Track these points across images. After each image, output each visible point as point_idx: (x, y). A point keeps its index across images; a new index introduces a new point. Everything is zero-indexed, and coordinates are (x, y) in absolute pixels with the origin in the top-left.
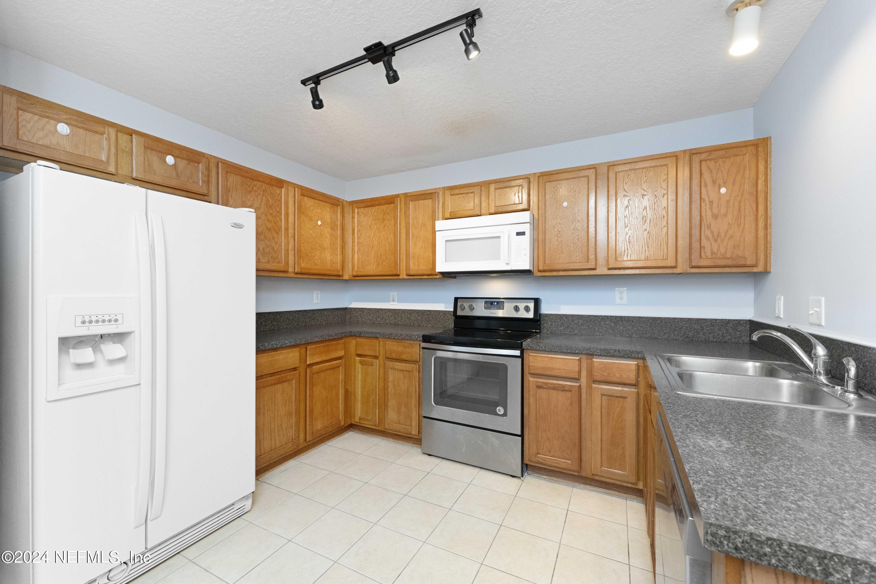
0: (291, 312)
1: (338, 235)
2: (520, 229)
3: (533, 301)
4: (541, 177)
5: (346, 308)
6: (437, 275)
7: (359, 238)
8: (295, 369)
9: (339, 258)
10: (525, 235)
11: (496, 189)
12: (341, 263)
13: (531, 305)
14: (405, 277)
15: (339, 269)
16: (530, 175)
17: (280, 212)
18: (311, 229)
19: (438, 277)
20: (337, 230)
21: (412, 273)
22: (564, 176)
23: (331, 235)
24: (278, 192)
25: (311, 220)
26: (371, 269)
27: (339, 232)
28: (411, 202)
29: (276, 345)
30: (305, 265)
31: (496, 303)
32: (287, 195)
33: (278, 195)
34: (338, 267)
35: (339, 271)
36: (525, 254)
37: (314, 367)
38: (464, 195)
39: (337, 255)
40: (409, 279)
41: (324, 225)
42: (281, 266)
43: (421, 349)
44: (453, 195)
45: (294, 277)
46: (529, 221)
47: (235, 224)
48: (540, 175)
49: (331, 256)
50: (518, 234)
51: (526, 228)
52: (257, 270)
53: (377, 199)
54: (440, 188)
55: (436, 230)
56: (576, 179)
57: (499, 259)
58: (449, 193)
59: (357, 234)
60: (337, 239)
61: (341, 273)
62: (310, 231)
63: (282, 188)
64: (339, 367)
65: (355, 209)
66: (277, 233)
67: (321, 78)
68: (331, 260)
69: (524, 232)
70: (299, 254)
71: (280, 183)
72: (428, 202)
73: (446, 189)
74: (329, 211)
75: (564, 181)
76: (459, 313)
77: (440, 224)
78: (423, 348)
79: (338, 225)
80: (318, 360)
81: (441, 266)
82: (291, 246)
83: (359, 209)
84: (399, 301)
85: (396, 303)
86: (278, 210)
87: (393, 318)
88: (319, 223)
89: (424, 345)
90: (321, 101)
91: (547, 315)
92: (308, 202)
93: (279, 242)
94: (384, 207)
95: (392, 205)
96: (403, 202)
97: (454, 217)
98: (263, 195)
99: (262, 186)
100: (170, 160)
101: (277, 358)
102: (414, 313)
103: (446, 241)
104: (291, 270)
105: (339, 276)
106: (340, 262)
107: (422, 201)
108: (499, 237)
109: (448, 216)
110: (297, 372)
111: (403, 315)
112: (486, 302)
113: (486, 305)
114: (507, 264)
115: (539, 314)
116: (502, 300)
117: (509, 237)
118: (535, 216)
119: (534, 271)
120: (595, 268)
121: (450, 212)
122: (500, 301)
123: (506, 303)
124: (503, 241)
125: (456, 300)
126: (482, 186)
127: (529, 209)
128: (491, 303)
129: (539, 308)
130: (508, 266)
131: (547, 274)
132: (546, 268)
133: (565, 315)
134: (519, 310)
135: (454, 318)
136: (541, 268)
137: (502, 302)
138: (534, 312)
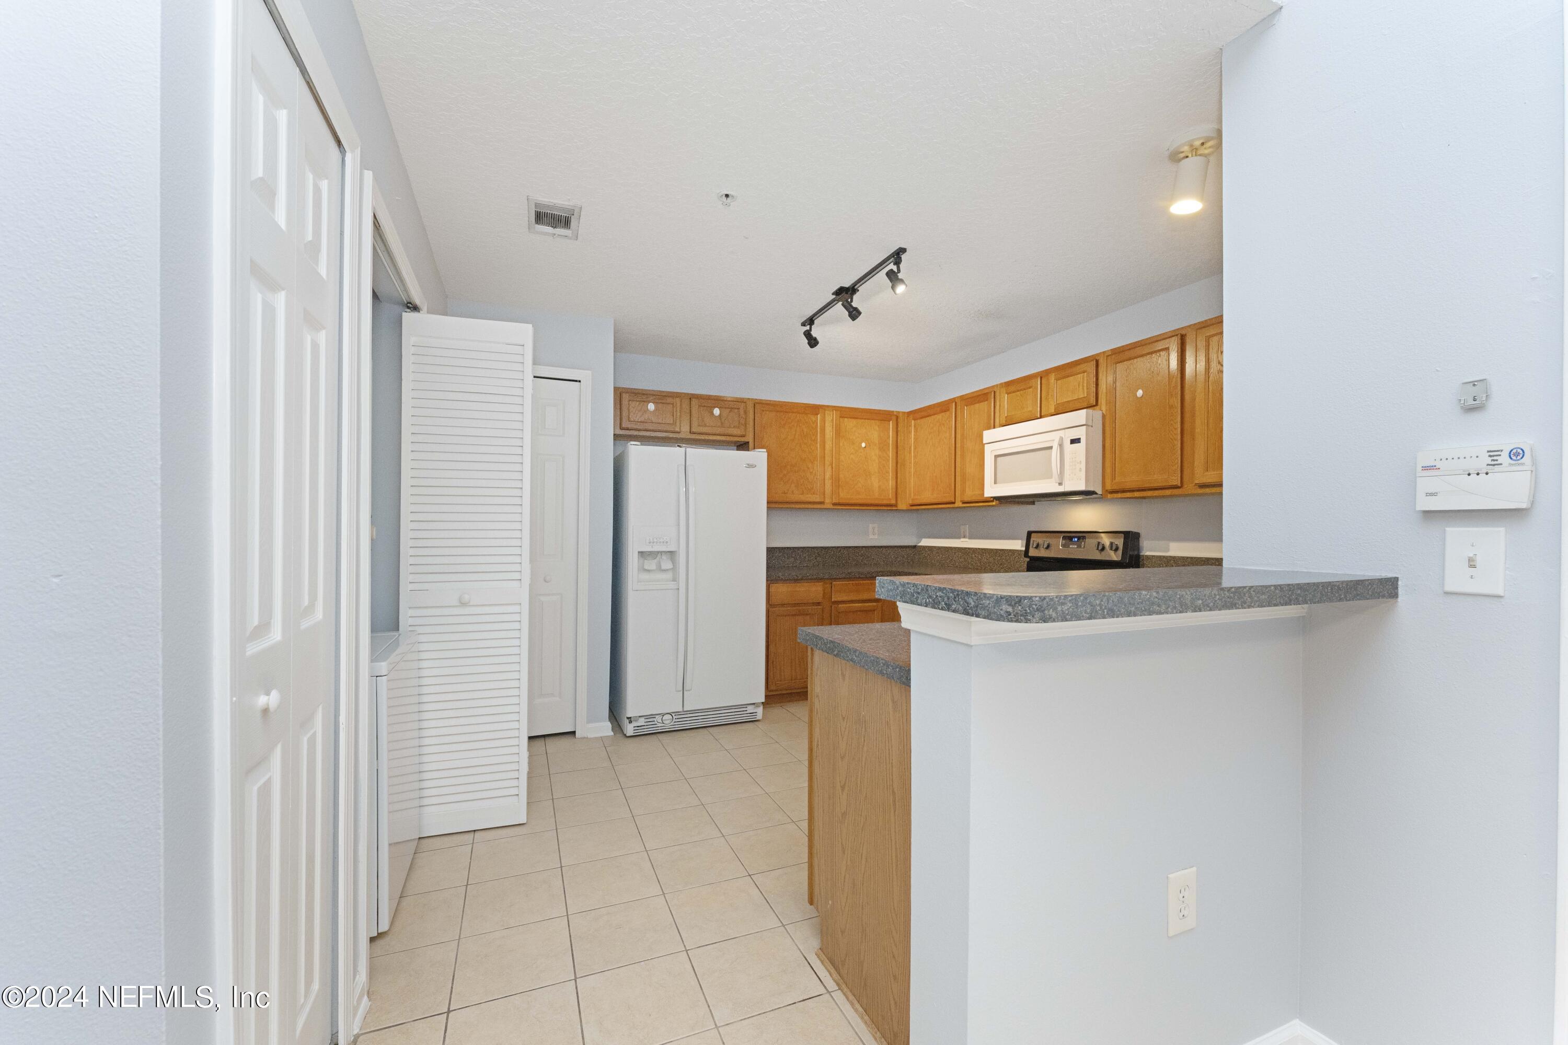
0: (838, 547)
1: (889, 457)
2: (1075, 434)
3: (1123, 535)
4: (1109, 357)
5: (915, 547)
6: (992, 501)
7: (915, 457)
8: (819, 604)
9: (891, 483)
10: (1079, 442)
11: (1057, 379)
12: (894, 490)
13: (1120, 542)
14: (961, 505)
15: (890, 497)
16: (1098, 355)
17: (815, 441)
18: (852, 453)
19: (994, 503)
20: (889, 450)
21: (966, 499)
22: (1139, 351)
23: (880, 457)
24: (814, 419)
25: (853, 444)
26: (927, 496)
27: (891, 453)
28: (966, 407)
29: (797, 576)
30: (844, 496)
31: (1076, 539)
32: (824, 421)
33: (813, 423)
34: (889, 495)
35: (890, 499)
36: (1080, 470)
37: (840, 606)
38: (1021, 392)
39: (887, 480)
40: (964, 507)
41: (870, 446)
42: (817, 498)
44: (1010, 393)
45: (831, 509)
46: (1084, 423)
47: (748, 464)
48: (1111, 353)
49: (879, 482)
50: (1073, 441)
51: (1083, 433)
52: (768, 503)
53: (929, 407)
54: (997, 385)
55: (984, 442)
56: (1154, 355)
58: (1007, 391)
59: (914, 452)
60: (888, 461)
61: (893, 502)
62: (852, 456)
63: (817, 414)
64: (874, 610)
65: (912, 422)
66: (812, 463)
67: (814, 319)
68: (879, 487)
69: (1080, 439)
70: (836, 481)
71: (815, 409)
72: (983, 406)
73: (1003, 385)
74: (877, 429)
75: (1139, 359)
76: (1033, 552)
77: (988, 435)
79: (889, 444)
80: (845, 598)
81: (990, 491)
82: (828, 475)
83: (916, 421)
86: (813, 438)
87: (963, 560)
88: (863, 445)
90: (815, 339)
91: (1147, 556)
92: (849, 424)
93: (814, 472)
94: (939, 417)
95: (948, 413)
96: (959, 407)
97: (1008, 421)
98: (797, 426)
99: (796, 416)
100: (717, 412)
101: (798, 589)
102: (986, 553)
103: (996, 457)
104: (827, 501)
105: (891, 505)
106: (892, 489)
107: (977, 405)
108: (1050, 448)
109: (1005, 421)
110: (819, 607)
111: (973, 556)
112: (1064, 538)
113: (1064, 542)
114: (1060, 484)
115: (1131, 556)
116: (1084, 534)
117: (1061, 445)
118: (1104, 413)
119: (1099, 491)
120: (1179, 485)
121: (1006, 417)
122: (1081, 536)
123: (1088, 538)
124: (1055, 452)
125: (1030, 534)
126: (1041, 378)
127: (1097, 404)
128: (1071, 539)
129: (1138, 548)
130: (1061, 487)
131: (1119, 495)
132: (1115, 487)
133: (1174, 557)
134: (1103, 549)
135: (1028, 560)
136: (1109, 487)
137: (1084, 538)
138: (1120, 552)
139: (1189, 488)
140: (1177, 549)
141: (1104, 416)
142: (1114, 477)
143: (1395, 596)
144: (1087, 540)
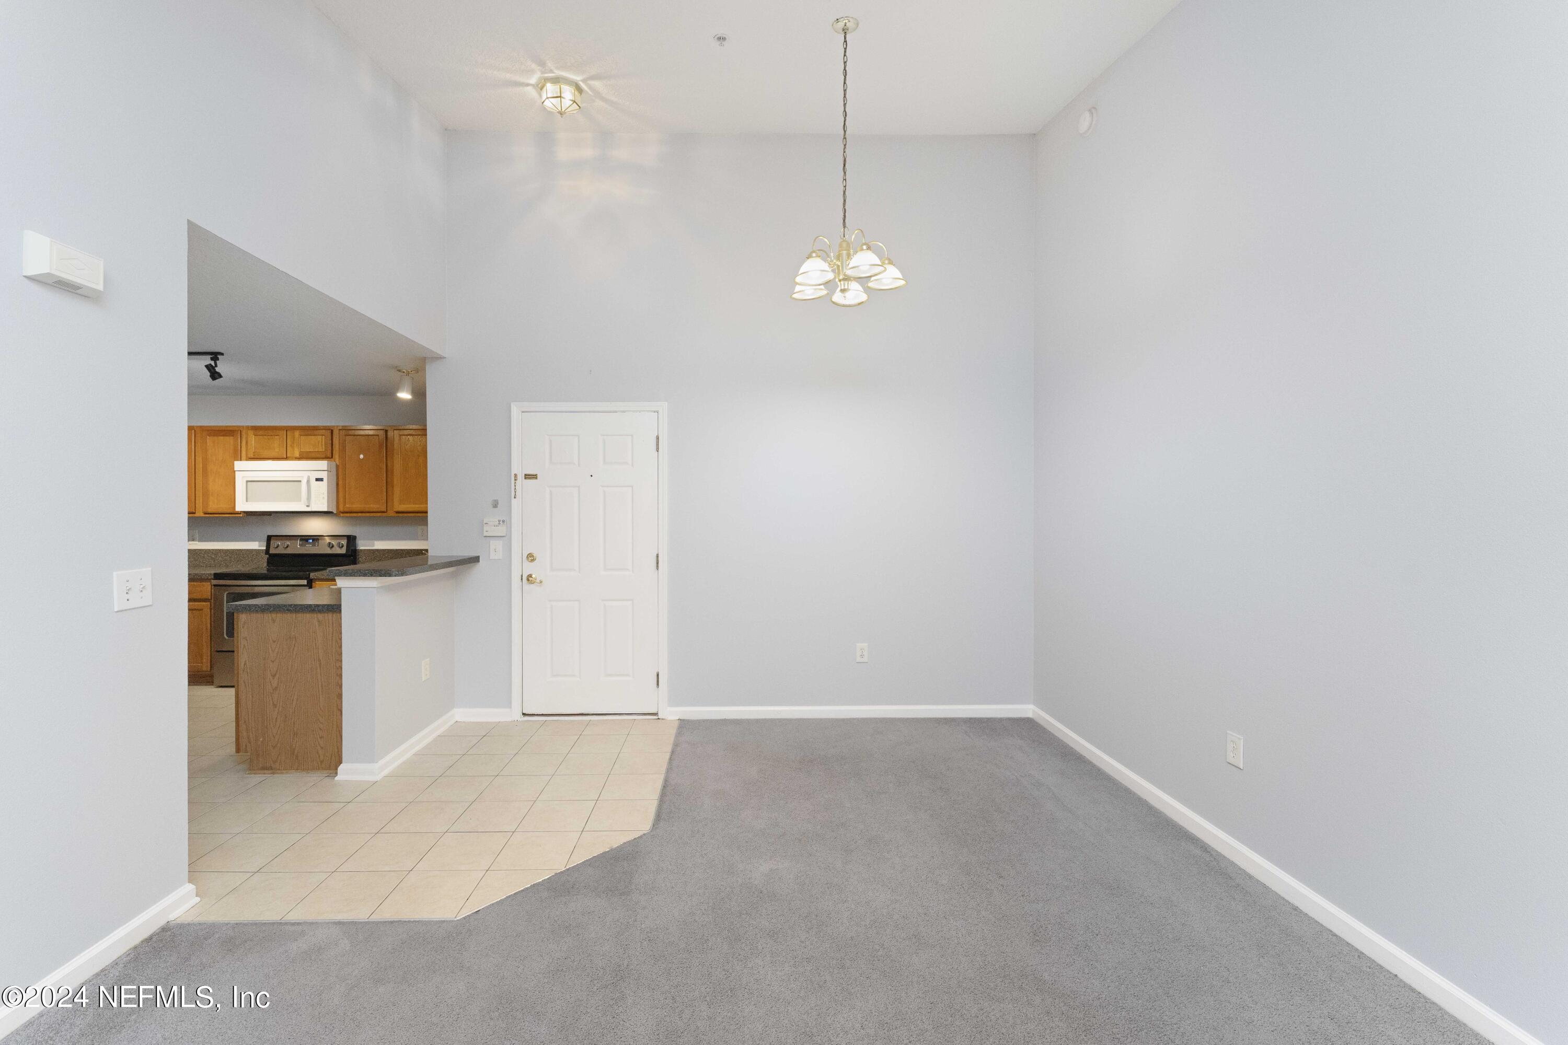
2: (319, 475)
3: (346, 538)
4: (340, 431)
6: (240, 514)
10: (323, 481)
11: (300, 435)
13: (344, 542)
14: (202, 515)
16: (333, 426)
19: (241, 515)
21: (210, 511)
22: (360, 432)
28: (208, 437)
31: (311, 541)
36: (323, 498)
38: (269, 437)
40: (207, 518)
43: (213, 587)
44: (259, 435)
46: (326, 469)
48: (341, 428)
50: (317, 480)
51: (324, 475)
54: (243, 427)
55: (235, 469)
56: (370, 437)
57: (300, 501)
58: (252, 433)
69: (323, 479)
72: (230, 439)
73: (250, 428)
75: (360, 437)
76: (272, 551)
77: (238, 465)
78: (215, 585)
81: (242, 505)
84: (200, 540)
85: (197, 543)
89: (215, 582)
91: (361, 550)
96: (200, 436)
97: (256, 456)
102: (220, 553)
103: (247, 482)
107: (221, 438)
108: (300, 481)
109: (252, 456)
112: (301, 540)
113: (301, 542)
114: (308, 506)
115: (352, 550)
116: (318, 537)
117: (308, 482)
118: (338, 464)
119: (335, 512)
120: (385, 511)
121: (254, 452)
122: (316, 539)
123: (321, 539)
124: (304, 485)
125: (269, 538)
126: (286, 431)
127: (332, 457)
128: (307, 540)
129: (355, 545)
130: (308, 508)
131: (348, 515)
132: (346, 510)
133: (378, 550)
134: (333, 546)
135: (267, 556)
136: (341, 509)
137: (318, 539)
138: (345, 548)
139: (391, 513)
140: (380, 545)
141: (337, 467)
142: (345, 503)
143: (479, 561)
144: (320, 541)
